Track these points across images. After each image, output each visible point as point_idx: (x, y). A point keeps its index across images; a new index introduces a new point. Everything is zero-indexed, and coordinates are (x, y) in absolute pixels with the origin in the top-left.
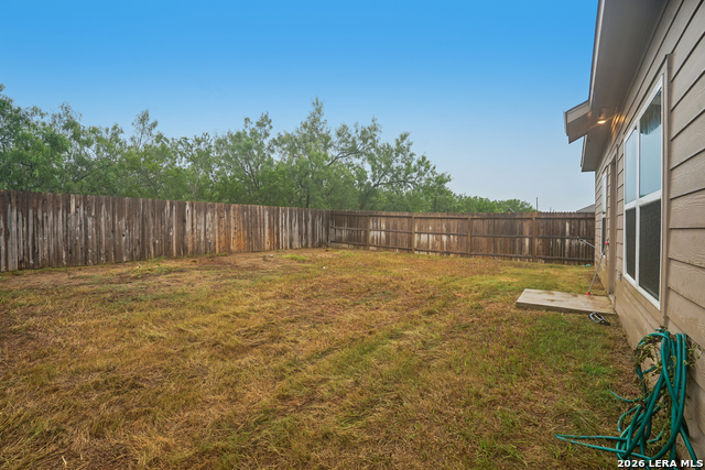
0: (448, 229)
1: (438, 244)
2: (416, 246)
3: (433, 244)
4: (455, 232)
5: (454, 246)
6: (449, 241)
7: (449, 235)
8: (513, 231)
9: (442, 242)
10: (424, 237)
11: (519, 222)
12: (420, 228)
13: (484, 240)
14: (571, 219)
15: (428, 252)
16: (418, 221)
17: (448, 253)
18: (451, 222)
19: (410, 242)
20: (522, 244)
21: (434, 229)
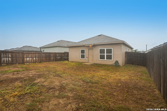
0: (35, 56)
1: (32, 60)
2: (25, 61)
3: (31, 60)
4: (37, 57)
5: (37, 60)
6: (36, 59)
7: (36, 58)
8: (50, 56)
9: (34, 60)
10: (28, 59)
11: (51, 54)
12: (26, 56)
13: (44, 58)
14: (58, 54)
15: (29, 63)
16: (26, 54)
17: (36, 62)
18: (36, 54)
19: (23, 60)
20: (51, 58)
21: (31, 56)
